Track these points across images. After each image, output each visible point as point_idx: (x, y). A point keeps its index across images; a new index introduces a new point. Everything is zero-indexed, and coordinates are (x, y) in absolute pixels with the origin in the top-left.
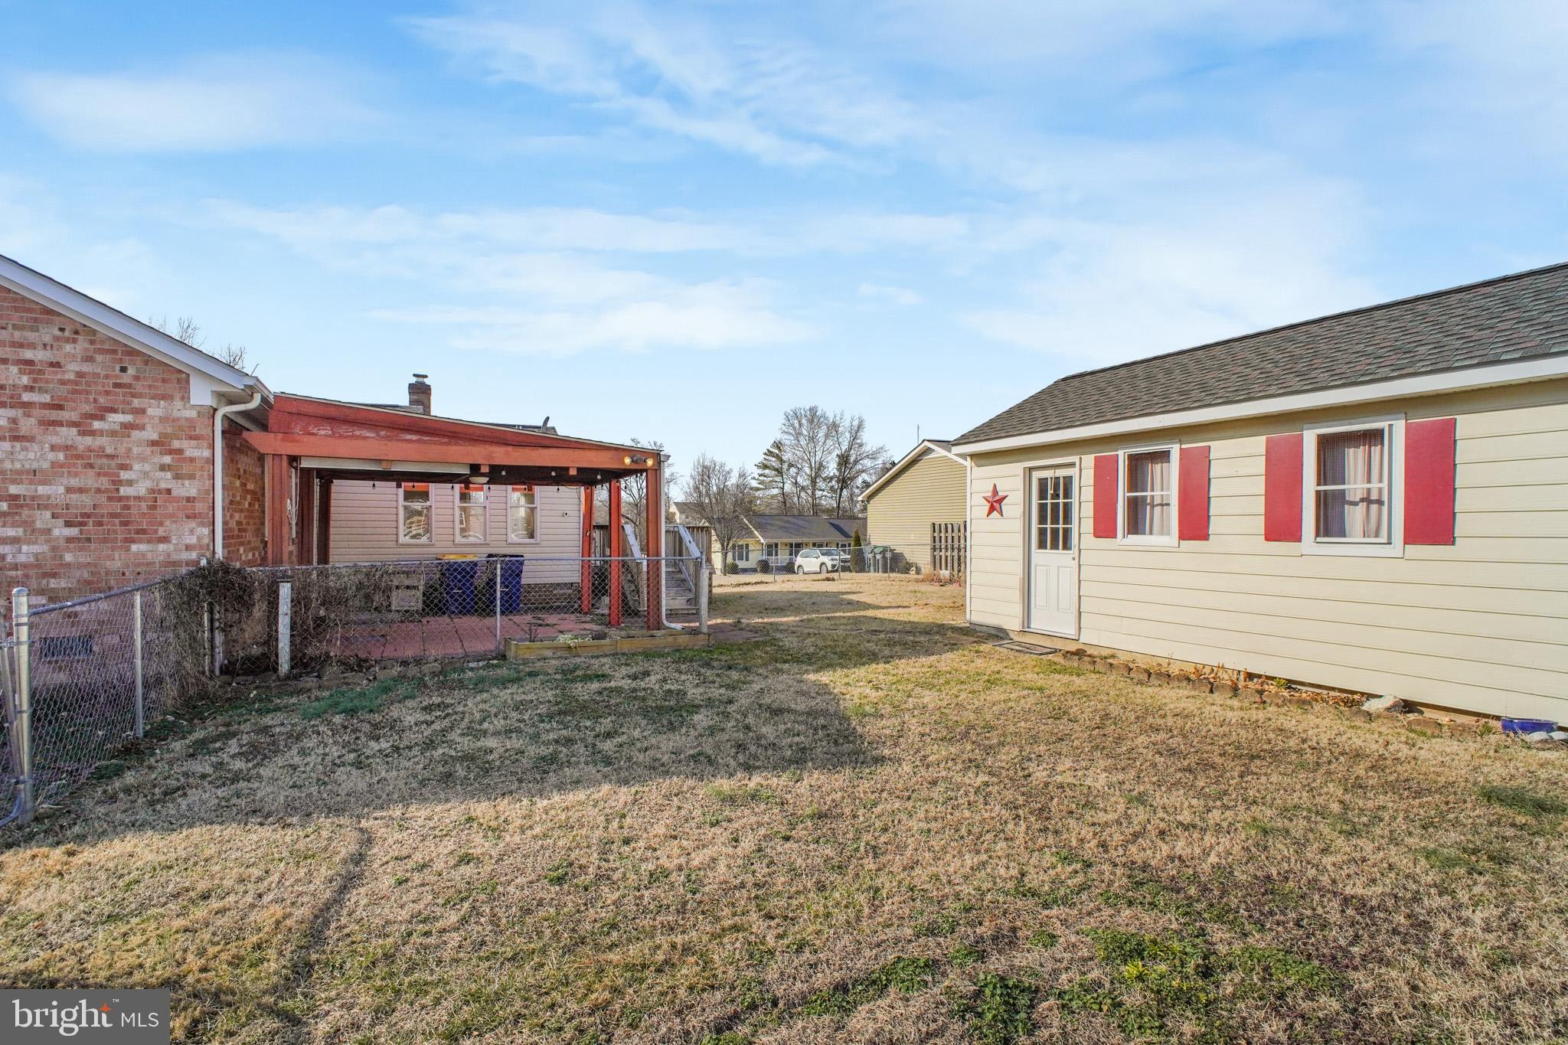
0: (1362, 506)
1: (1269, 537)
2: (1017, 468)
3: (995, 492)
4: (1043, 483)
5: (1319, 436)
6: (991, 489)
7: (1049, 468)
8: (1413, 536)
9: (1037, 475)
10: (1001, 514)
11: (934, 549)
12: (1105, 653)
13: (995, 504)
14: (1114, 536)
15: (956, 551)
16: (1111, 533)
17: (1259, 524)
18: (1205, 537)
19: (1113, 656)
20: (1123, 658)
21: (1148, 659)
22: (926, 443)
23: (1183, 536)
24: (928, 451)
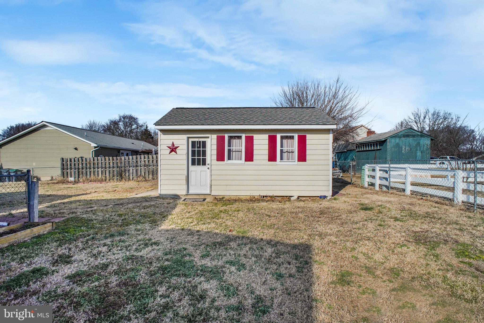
0: (286, 153)
1: (269, 161)
2: (185, 137)
3: (173, 144)
4: (193, 143)
5: (281, 136)
6: (171, 143)
7: (197, 138)
8: (299, 160)
9: (191, 140)
10: (176, 152)
11: (63, 169)
12: (221, 197)
13: (173, 149)
14: (224, 161)
15: (84, 169)
16: (223, 160)
17: (267, 157)
18: (252, 161)
19: (223, 198)
20: (227, 198)
21: (235, 197)
22: (44, 123)
23: (246, 160)
24: (44, 126)
